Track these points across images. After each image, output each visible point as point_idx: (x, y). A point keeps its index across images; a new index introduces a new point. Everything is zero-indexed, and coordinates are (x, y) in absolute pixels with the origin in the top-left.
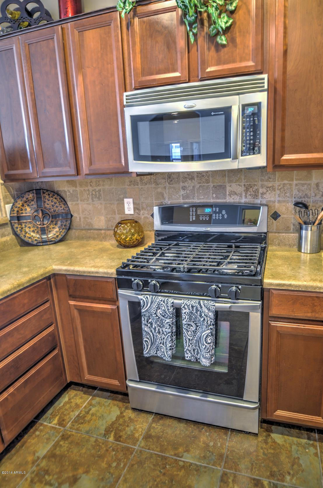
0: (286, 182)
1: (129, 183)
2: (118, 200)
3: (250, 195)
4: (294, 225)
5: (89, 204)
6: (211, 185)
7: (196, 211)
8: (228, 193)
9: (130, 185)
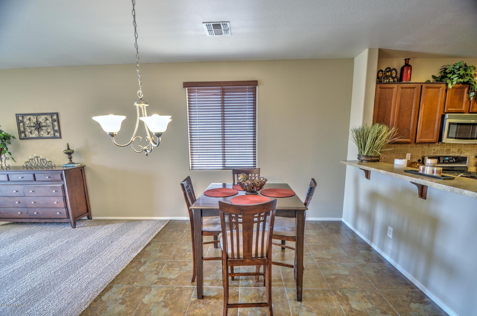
0: (472, 148)
1: (410, 147)
2: (403, 154)
3: (459, 153)
4: (473, 164)
5: (388, 156)
6: (445, 149)
7: (443, 158)
8: (451, 152)
9: (410, 148)
